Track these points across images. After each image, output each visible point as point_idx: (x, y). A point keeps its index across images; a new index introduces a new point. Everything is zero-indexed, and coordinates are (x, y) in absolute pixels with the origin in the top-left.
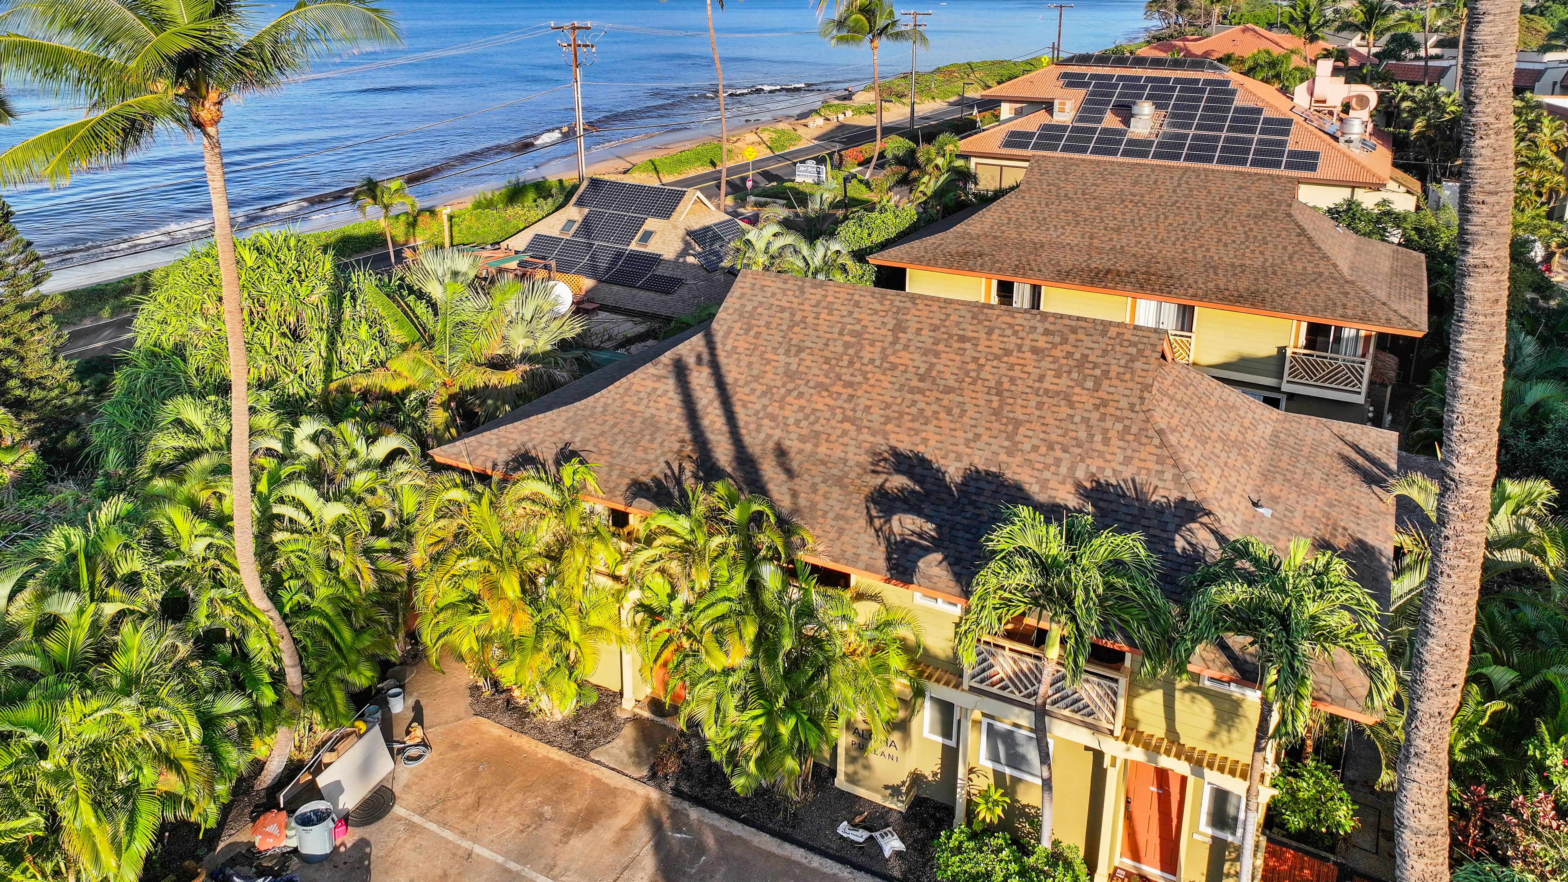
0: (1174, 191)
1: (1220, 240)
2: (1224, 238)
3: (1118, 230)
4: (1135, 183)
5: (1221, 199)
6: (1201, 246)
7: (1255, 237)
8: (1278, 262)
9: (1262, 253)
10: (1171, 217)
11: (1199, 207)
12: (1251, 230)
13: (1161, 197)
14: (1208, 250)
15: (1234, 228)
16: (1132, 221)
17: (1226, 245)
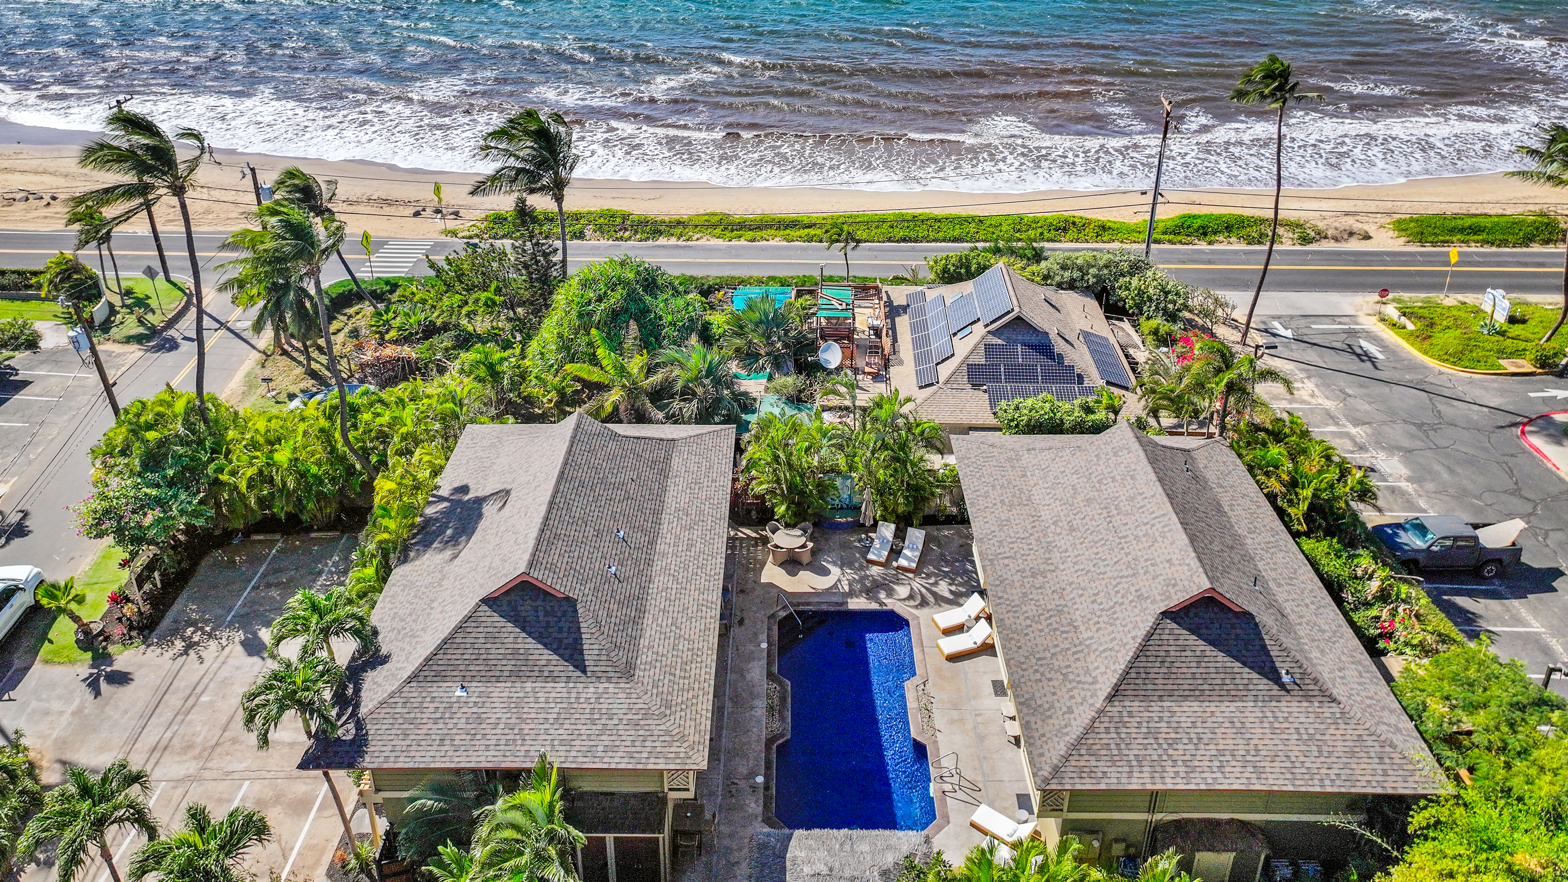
0: (1137, 527)
1: (1098, 594)
2: (1102, 594)
3: (1072, 529)
4: (1132, 499)
5: (1146, 560)
6: (1084, 589)
7: (1115, 613)
8: (1094, 646)
9: (1098, 630)
10: (1105, 547)
11: (1127, 555)
12: (1123, 603)
13: (1127, 524)
14: (1082, 595)
15: (1117, 592)
16: (1088, 529)
17: (1093, 602)
